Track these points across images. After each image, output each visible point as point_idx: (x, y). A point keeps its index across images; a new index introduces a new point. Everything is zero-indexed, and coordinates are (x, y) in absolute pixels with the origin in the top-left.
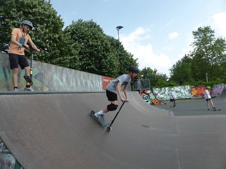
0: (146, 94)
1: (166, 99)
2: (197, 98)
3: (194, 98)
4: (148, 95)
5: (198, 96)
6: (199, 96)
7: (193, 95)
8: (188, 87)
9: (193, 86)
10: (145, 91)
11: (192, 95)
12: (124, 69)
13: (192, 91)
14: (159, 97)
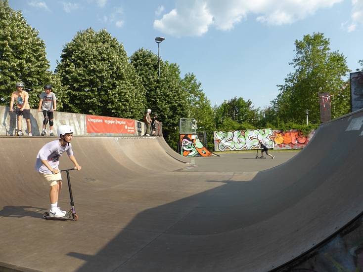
0: (190, 141)
1: (235, 148)
2: (283, 148)
3: (279, 148)
4: (193, 142)
5: (284, 147)
6: (287, 146)
7: (276, 145)
8: (269, 132)
9: (277, 131)
10: (188, 136)
11: (275, 143)
12: (161, 102)
13: (275, 138)
14: (223, 146)
